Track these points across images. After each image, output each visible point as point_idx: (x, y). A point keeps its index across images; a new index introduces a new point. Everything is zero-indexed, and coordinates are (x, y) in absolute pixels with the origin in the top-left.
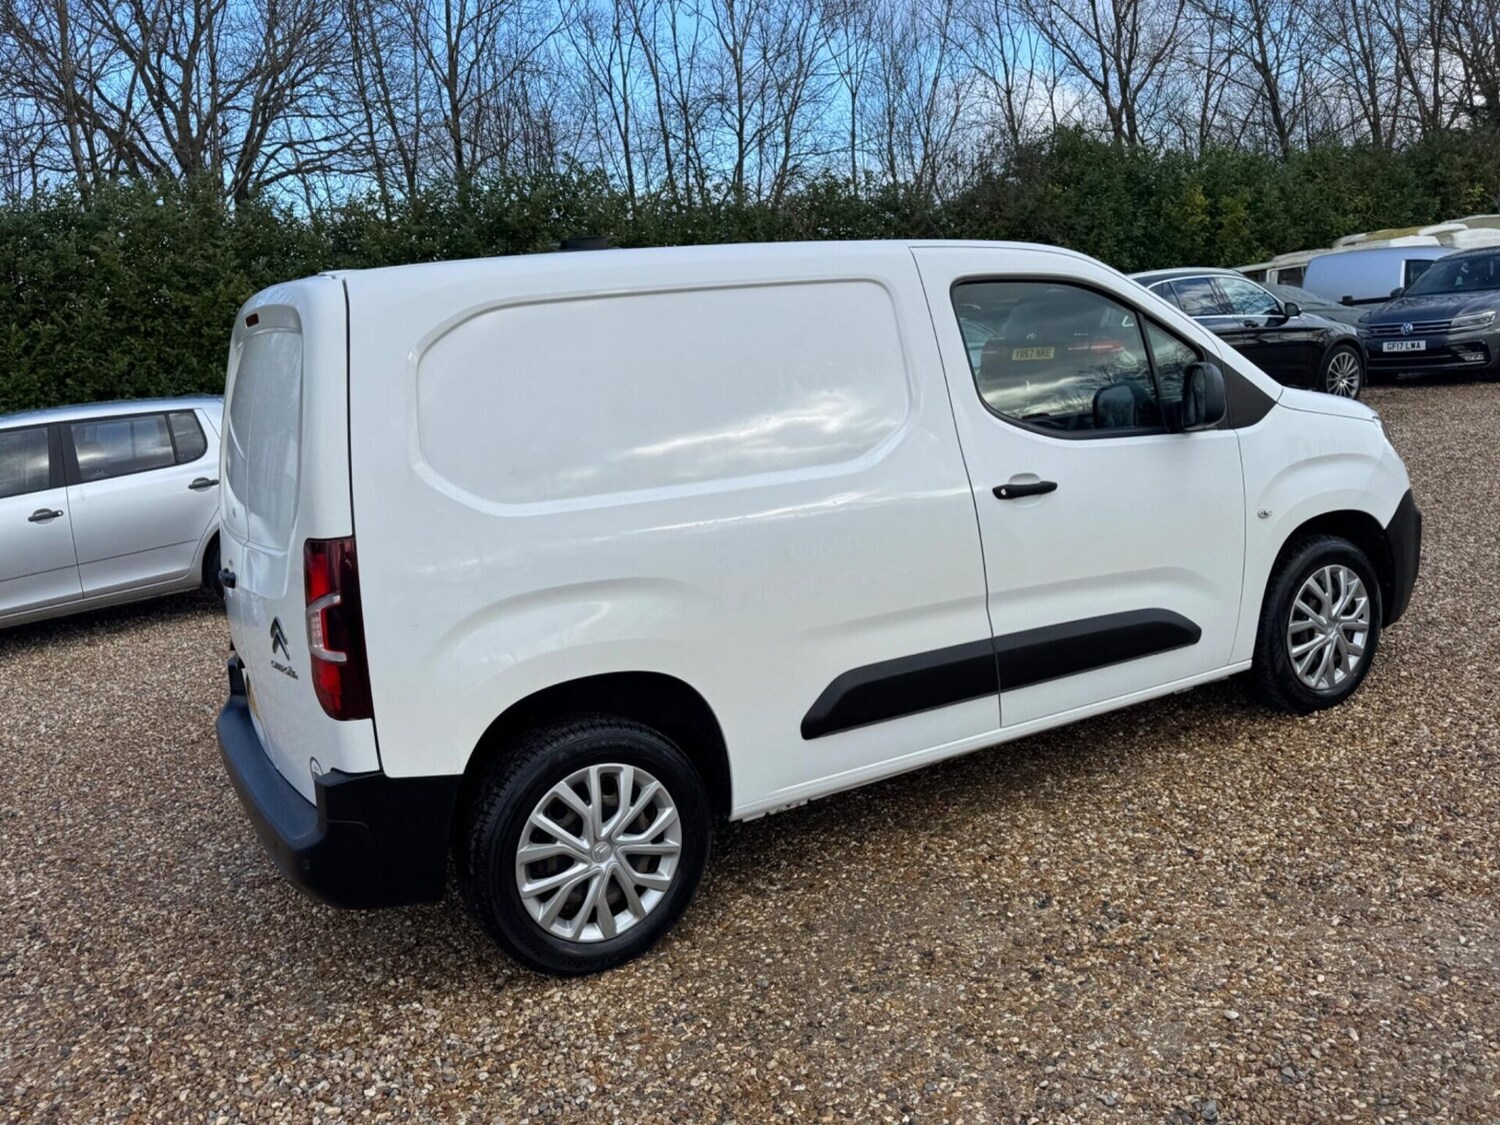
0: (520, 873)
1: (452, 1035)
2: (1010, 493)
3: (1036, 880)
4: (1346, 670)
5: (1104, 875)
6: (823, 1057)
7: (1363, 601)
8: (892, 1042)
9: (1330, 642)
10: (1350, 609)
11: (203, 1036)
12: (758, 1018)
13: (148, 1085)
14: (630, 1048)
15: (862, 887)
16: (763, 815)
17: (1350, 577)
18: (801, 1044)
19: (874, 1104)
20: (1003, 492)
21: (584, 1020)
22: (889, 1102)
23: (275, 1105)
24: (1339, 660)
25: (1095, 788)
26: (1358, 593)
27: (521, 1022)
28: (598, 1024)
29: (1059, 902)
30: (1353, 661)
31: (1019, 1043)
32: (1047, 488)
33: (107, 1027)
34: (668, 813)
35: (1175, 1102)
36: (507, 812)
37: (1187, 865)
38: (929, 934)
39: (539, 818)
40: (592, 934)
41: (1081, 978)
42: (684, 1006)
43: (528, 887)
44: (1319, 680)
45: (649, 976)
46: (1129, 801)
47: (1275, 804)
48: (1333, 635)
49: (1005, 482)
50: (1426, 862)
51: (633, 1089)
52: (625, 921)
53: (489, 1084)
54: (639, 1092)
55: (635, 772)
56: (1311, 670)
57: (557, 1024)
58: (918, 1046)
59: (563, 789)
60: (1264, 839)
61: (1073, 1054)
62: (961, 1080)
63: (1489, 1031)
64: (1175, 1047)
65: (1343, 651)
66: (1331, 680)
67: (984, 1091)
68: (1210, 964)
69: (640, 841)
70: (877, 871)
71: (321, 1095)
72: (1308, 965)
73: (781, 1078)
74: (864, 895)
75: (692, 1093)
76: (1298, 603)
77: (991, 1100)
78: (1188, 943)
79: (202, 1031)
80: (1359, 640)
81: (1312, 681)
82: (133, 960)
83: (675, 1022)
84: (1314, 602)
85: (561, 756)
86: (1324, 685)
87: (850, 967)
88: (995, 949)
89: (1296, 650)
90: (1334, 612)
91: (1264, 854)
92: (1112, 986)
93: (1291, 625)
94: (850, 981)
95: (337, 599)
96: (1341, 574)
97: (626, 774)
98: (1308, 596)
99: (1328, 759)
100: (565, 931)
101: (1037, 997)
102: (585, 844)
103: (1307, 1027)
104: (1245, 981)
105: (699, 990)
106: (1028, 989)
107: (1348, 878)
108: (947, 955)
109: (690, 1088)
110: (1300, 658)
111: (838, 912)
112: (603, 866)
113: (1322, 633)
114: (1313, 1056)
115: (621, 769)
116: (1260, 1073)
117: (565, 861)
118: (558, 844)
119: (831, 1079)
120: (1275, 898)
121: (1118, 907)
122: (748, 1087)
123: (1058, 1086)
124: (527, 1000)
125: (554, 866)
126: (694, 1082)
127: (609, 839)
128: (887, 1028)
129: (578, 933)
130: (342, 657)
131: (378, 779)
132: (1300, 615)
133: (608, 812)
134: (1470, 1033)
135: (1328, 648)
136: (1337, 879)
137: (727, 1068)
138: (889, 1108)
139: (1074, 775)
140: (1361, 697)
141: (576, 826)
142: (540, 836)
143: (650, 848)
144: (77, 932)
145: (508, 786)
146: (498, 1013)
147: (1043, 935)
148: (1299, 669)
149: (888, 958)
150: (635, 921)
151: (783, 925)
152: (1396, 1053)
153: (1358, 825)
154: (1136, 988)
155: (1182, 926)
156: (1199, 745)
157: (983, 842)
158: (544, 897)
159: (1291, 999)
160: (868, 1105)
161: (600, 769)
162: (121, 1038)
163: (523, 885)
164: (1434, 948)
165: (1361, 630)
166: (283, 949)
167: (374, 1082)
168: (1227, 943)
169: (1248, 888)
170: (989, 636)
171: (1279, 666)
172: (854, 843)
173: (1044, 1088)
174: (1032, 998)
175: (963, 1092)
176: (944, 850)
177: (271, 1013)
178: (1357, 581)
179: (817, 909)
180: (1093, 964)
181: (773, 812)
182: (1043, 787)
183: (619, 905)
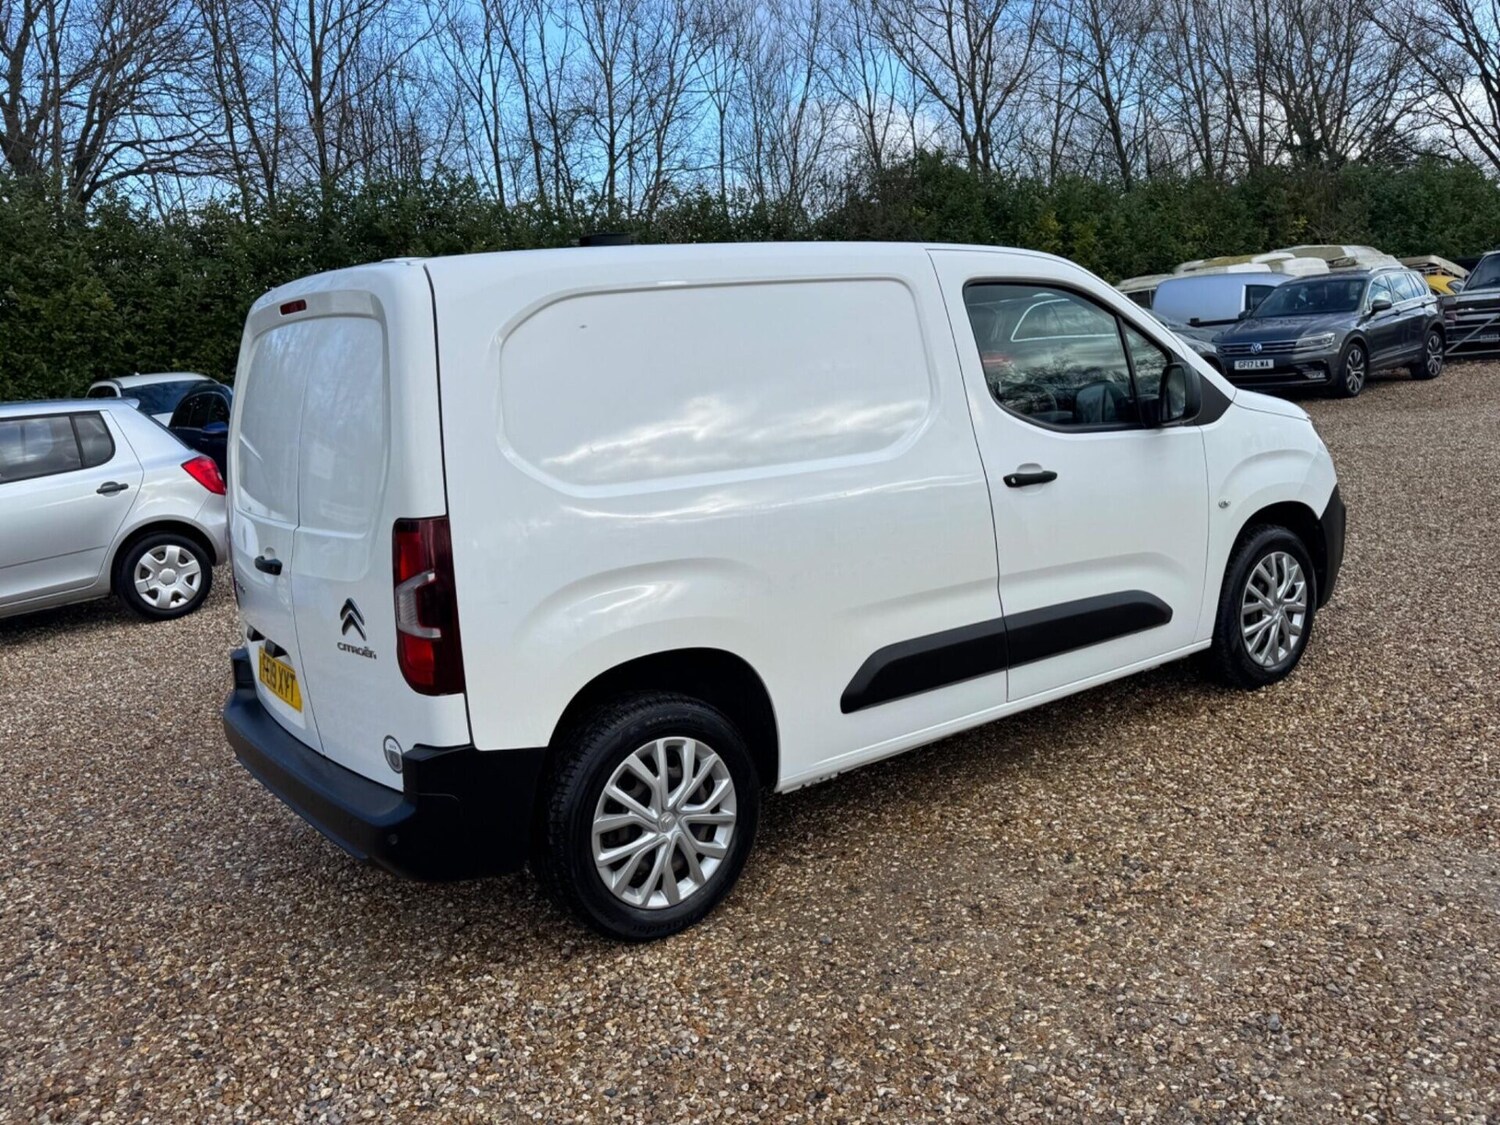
0: (596, 842)
1: (536, 1002)
2: (1017, 481)
3: (1054, 840)
4: (1287, 648)
5: (1114, 832)
6: (907, 999)
7: (1301, 585)
8: (967, 984)
9: (1276, 622)
10: (1291, 593)
11: (273, 1019)
12: (831, 970)
13: (232, 1066)
14: (718, 1002)
15: (892, 853)
16: (799, 787)
17: (1291, 563)
18: (881, 989)
19: (969, 1037)
20: (1013, 480)
21: (662, 980)
22: (982, 1033)
23: (376, 1075)
24: (1282, 640)
25: (1081, 759)
26: (1297, 579)
27: (601, 986)
28: (678, 983)
29: (1081, 857)
30: (1293, 640)
31: (1086, 978)
32: (1048, 477)
33: (164, 1016)
34: (724, 784)
35: (1242, 1019)
36: (585, 783)
37: (1188, 821)
38: (970, 889)
39: (612, 790)
40: (659, 901)
41: (1123, 920)
42: (757, 963)
43: (604, 856)
44: (1266, 658)
45: (714, 940)
46: (1117, 768)
47: (1250, 767)
48: (1278, 616)
49: (1013, 470)
50: (1397, 810)
51: (734, 1037)
52: (687, 888)
53: (589, 1042)
54: (741, 1039)
55: (697, 745)
56: (1260, 649)
57: (638, 986)
58: (992, 986)
59: (633, 761)
60: (1249, 796)
61: (1137, 984)
62: (1042, 1012)
63: (1492, 945)
64: (1226, 973)
65: (1286, 631)
66: (1275, 658)
67: (1067, 1020)
68: (1235, 903)
69: (700, 812)
70: (902, 838)
71: (421, 1063)
72: (1322, 900)
73: (873, 1019)
74: (896, 859)
75: (792, 1038)
76: (1249, 586)
77: (1075, 1027)
78: (1210, 887)
79: (270, 1015)
80: (1298, 621)
81: (1260, 658)
82: (167, 953)
83: (754, 977)
84: (1262, 586)
85: (633, 730)
86: (1270, 662)
87: (905, 921)
88: (1036, 900)
89: (1248, 630)
90: (1279, 594)
91: (1254, 809)
92: (1153, 926)
93: (1244, 606)
94: (909, 934)
95: (432, 577)
96: (1284, 560)
97: (689, 747)
98: (1259, 581)
99: (1285, 726)
100: (635, 898)
101: (1088, 938)
102: (654, 814)
103: (1337, 950)
104: (1271, 916)
105: (766, 949)
106: (1078, 932)
107: (1334, 826)
108: (993, 907)
109: (789, 1034)
110: (1251, 637)
111: (877, 875)
112: (669, 835)
113: (1269, 614)
114: (1349, 974)
115: (684, 742)
116: (1307, 990)
117: (635, 831)
118: (630, 814)
119: (921, 1018)
120: (1275, 846)
121: (1137, 859)
122: (845, 1029)
123: (1133, 1011)
124: (600, 967)
125: (625, 836)
126: (791, 1028)
127: (675, 810)
128: (958, 972)
129: (647, 900)
130: (436, 634)
131: (468, 752)
132: (1251, 598)
133: (673, 783)
134: (1477, 948)
135: (1274, 628)
136: (1325, 827)
137: (819, 1014)
138: (984, 1039)
139: (1058, 748)
140: (1298, 673)
141: (645, 797)
142: (614, 807)
143: (709, 817)
144: (92, 931)
145: (584, 758)
146: (575, 980)
147: (1076, 886)
148: (1250, 647)
149: (939, 912)
150: (696, 888)
151: (827, 889)
152: (1419, 967)
153: (1330, 781)
154: (1176, 926)
155: (1200, 873)
156: (1166, 718)
157: (994, 809)
158: (615, 866)
159: (1316, 928)
160: (963, 1038)
161: (666, 742)
162: (184, 1026)
163: (598, 855)
164: (1425, 880)
165: (1299, 612)
166: (326, 936)
167: (472, 1048)
168: (1244, 885)
169: (1248, 838)
170: (999, 615)
171: (1234, 645)
172: (871, 815)
173: (1121, 1014)
174: (1084, 940)
175: (1048, 1021)
176: (959, 817)
177: (337, 994)
178: (1296, 566)
179: (857, 874)
180: (1130, 908)
181: (808, 785)
182: (1034, 759)
183: (682, 873)
